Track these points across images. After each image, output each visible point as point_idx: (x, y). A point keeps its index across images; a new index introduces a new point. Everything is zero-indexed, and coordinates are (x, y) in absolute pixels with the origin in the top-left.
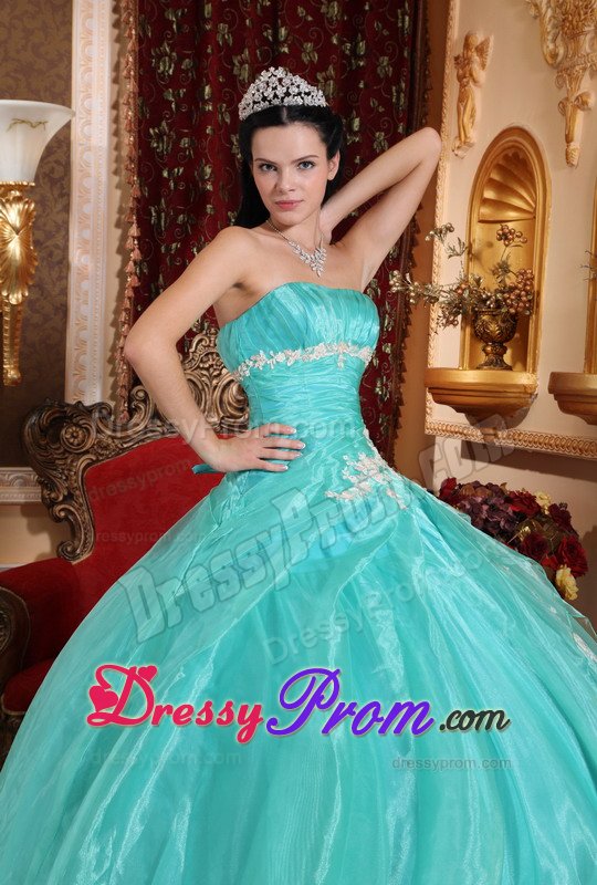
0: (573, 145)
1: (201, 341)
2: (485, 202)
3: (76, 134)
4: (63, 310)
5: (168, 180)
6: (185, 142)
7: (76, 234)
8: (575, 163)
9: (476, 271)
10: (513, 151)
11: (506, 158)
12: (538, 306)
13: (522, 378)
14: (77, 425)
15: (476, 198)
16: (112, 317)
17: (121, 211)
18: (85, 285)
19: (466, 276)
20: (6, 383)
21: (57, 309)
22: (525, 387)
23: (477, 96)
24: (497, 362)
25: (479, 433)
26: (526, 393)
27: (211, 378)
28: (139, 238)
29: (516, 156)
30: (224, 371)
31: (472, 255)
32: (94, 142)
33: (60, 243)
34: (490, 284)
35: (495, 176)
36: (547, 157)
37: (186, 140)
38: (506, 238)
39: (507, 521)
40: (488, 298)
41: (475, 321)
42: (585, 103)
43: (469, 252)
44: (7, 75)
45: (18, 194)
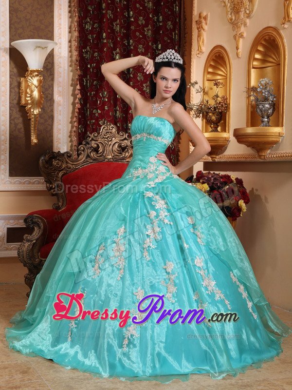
0: (239, 51)
1: (104, 128)
2: (209, 73)
3: (56, 53)
4: (52, 118)
5: (90, 68)
6: (96, 54)
7: (56, 89)
8: (240, 57)
9: (206, 98)
10: (218, 53)
11: (216, 56)
12: (229, 109)
13: (225, 135)
14: (58, 160)
15: (206, 71)
16: (70, 120)
17: (73, 80)
18: (60, 108)
19: (203, 100)
20: (32, 144)
21: (49, 117)
22: (225, 138)
23: (205, 35)
24: (216, 130)
25: (210, 158)
26: (226, 140)
27: (108, 141)
28: (80, 90)
29: (219, 55)
30: (113, 139)
31: (205, 93)
32: (63, 54)
33: (51, 92)
34: (212, 103)
35: (212, 63)
36: (230, 55)
37: (96, 53)
38: (217, 85)
39: (220, 183)
40: (211, 107)
41: (207, 116)
42: (242, 36)
43: (204, 92)
44: (31, 31)
45: (37, 73)
